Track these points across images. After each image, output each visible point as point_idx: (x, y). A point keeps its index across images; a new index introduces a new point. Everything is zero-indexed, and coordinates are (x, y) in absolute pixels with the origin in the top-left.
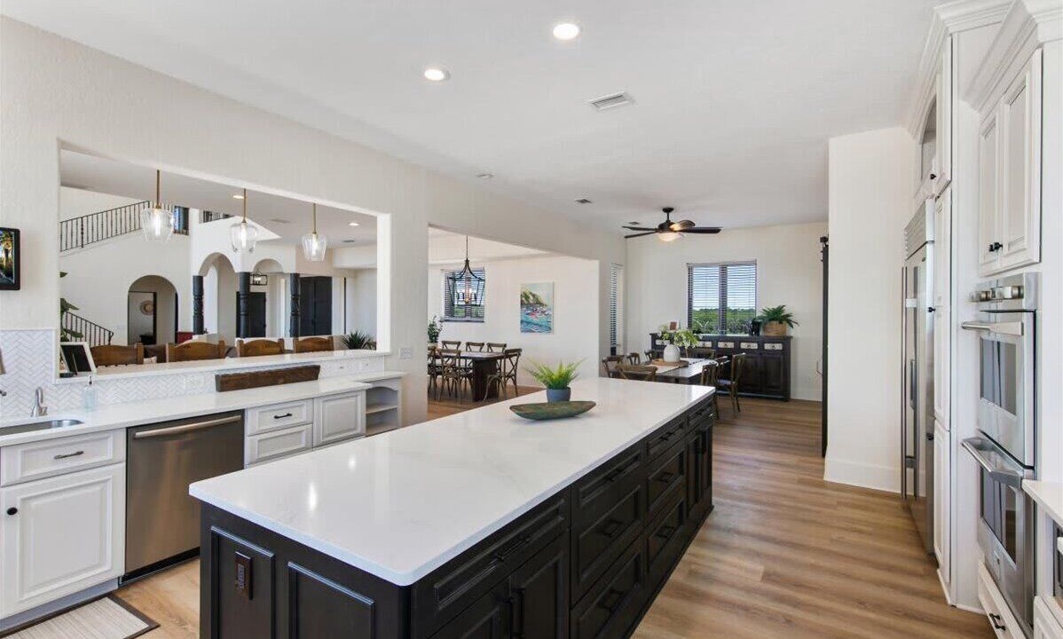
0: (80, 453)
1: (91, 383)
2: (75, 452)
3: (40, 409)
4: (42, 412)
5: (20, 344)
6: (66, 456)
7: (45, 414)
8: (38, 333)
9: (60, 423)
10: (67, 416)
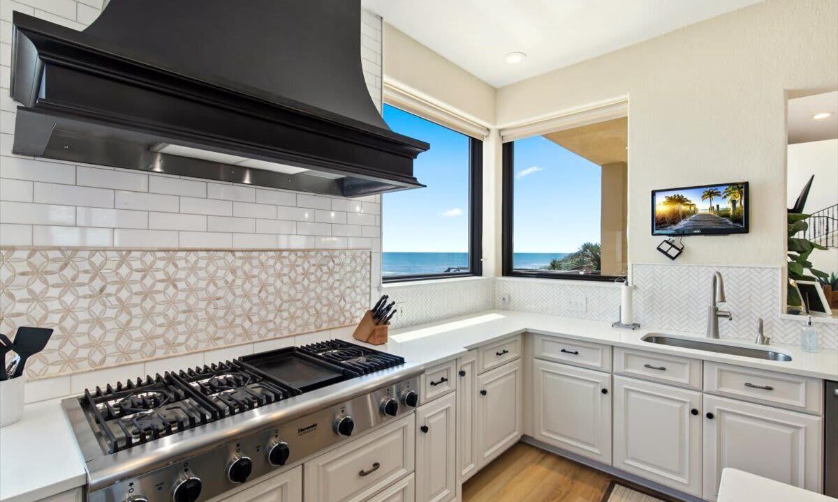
0: (770, 389)
1: (810, 323)
2: (764, 386)
3: (763, 338)
4: (765, 341)
5: (751, 279)
6: (754, 387)
7: (767, 343)
8: (766, 271)
9: (775, 357)
10: (783, 351)
